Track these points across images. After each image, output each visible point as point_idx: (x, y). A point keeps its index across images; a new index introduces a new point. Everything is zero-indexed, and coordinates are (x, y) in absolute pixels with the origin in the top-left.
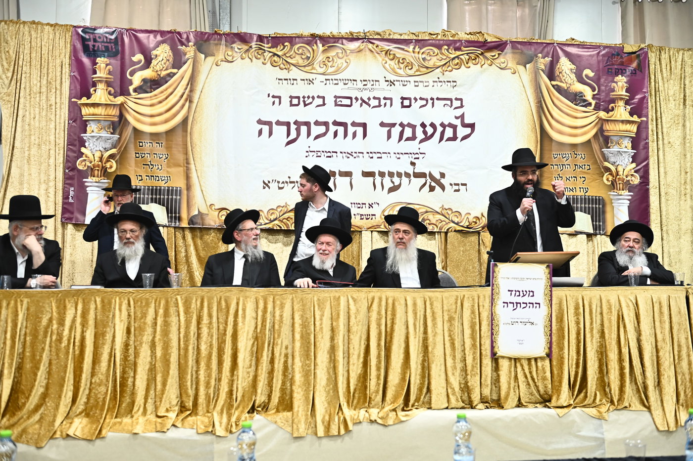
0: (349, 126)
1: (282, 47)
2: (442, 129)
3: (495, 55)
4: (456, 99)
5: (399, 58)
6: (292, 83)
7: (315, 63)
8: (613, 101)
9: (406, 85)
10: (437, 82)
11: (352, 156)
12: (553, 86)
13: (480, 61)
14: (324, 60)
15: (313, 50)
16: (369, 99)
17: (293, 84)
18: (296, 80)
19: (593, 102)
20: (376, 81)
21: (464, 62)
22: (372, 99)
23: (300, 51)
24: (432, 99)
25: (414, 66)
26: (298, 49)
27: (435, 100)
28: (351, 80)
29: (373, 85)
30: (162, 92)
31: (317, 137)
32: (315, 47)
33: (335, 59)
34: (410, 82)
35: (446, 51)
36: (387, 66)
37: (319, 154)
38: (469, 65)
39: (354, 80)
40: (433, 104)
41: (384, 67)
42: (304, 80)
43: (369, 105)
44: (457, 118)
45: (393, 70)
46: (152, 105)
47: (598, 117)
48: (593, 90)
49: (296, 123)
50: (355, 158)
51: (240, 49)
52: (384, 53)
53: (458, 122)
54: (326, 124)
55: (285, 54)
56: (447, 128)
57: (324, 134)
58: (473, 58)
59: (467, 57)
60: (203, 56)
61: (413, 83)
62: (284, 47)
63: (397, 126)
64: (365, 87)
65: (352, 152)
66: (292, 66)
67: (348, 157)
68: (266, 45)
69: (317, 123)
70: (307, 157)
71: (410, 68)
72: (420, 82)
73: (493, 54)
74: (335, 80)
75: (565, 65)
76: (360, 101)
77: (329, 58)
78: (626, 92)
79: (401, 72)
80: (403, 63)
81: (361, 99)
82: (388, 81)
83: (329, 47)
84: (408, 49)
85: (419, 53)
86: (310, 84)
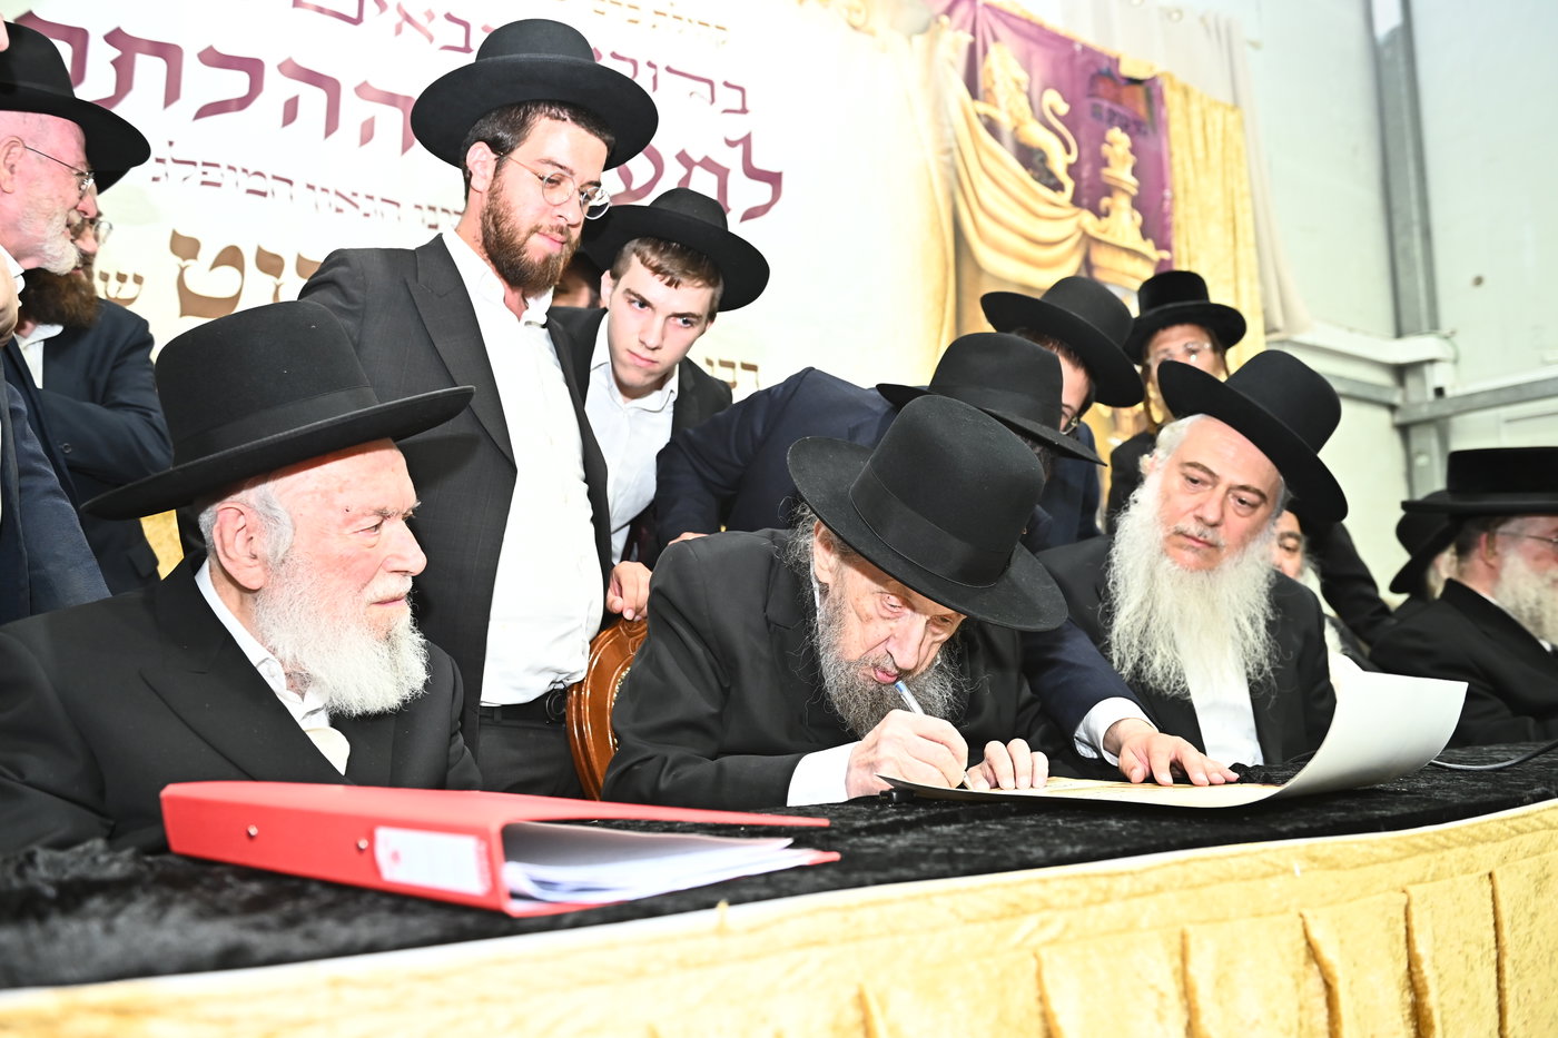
0: (348, 98)
2: (684, 171)
4: (727, 84)
8: (1109, 191)
10: (665, 15)
11: (356, 206)
12: (978, 115)
16: (429, 16)
19: (1069, 185)
22: (440, 19)
24: (650, 65)
27: (662, 73)
31: (206, 111)
37: (213, 174)
40: (655, 82)
43: (431, 39)
44: (731, 144)
47: (1079, 227)
48: (1068, 151)
49: (115, 37)
50: (367, 215)
53: (732, 159)
54: (253, 68)
56: (697, 170)
57: (243, 103)
65: (355, 194)
67: (339, 210)
69: (213, 58)
70: (155, 179)
72: (612, 2)
75: (1004, 65)
76: (392, 17)
78: (1135, 172)
81: (399, 8)
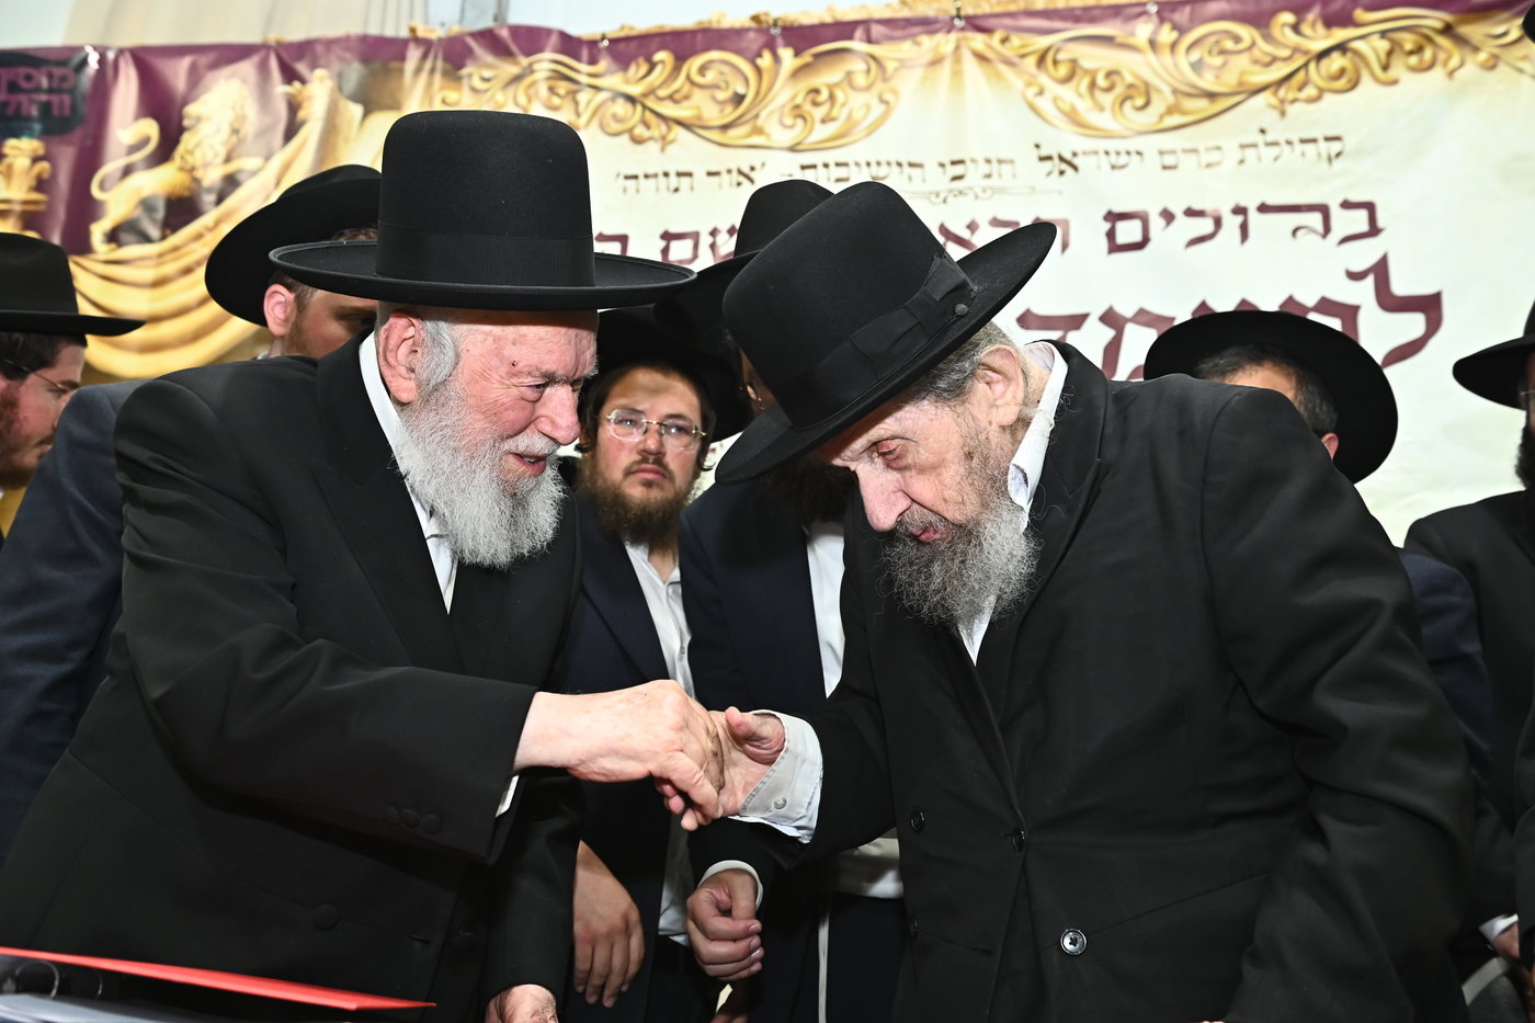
1: (644, 68)
3: (1505, 34)
4: (1346, 205)
5: (1093, 74)
6: (673, 186)
7: (763, 115)
9: (1123, 167)
10: (1254, 146)
13: (1442, 56)
14: (799, 100)
15: (758, 70)
16: (972, 227)
17: (676, 190)
18: (689, 175)
20: (1000, 162)
21: (1368, 65)
22: (984, 226)
23: (710, 76)
24: (1240, 210)
25: (1155, 97)
26: (702, 70)
27: (1253, 215)
28: (899, 164)
29: (988, 176)
30: (199, 237)
32: (766, 60)
33: (839, 94)
34: (1139, 153)
35: (1289, 33)
36: (1044, 104)
38: (1393, 73)
39: (911, 165)
40: (1244, 229)
41: (1033, 108)
42: (716, 174)
44: (1355, 276)
45: (1073, 117)
46: (158, 283)
51: (486, 80)
52: (1031, 61)
53: (1361, 295)
55: (651, 92)
58: (1408, 46)
59: (1384, 45)
60: (356, 110)
61: (1152, 160)
62: (652, 66)
63: (1092, 324)
64: (958, 185)
66: (679, 131)
68: (584, 68)
71: (1140, 101)
72: (1185, 151)
73: (1500, 30)
74: (838, 165)
77: (816, 91)
79: (1104, 120)
80: (1109, 89)
82: (1049, 158)
83: (817, 56)
84: (1131, 41)
85: (1174, 46)
86: (739, 184)
